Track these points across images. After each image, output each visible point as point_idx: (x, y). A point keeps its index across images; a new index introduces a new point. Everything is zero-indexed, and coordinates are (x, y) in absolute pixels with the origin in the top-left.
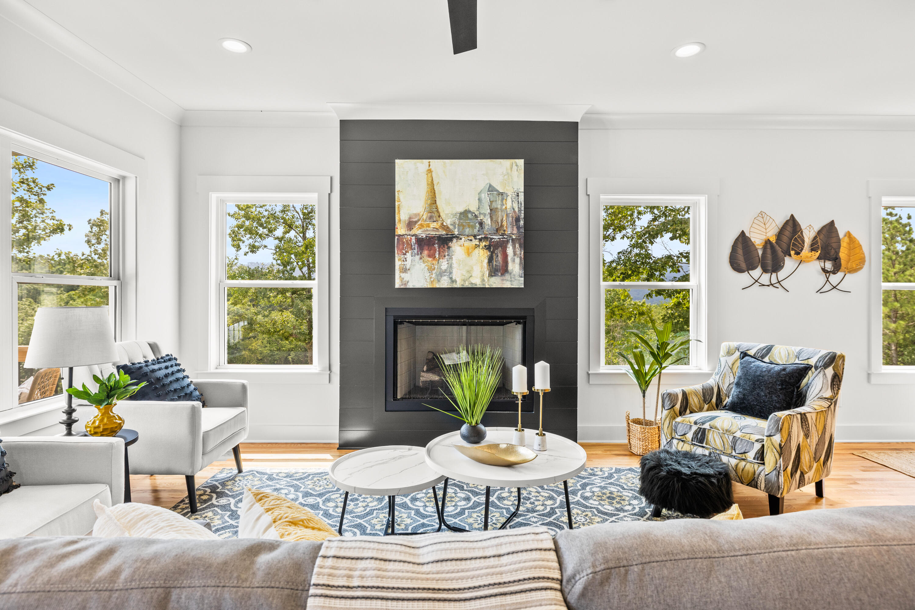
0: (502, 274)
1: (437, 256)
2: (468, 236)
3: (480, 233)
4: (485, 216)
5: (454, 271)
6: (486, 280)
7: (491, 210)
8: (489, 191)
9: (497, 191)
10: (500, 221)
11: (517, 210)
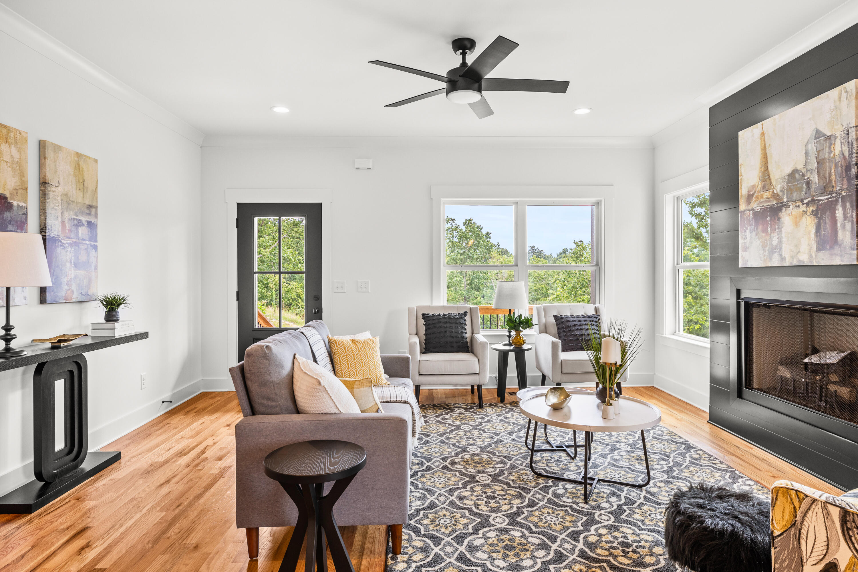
0: (831, 248)
1: (769, 229)
2: (796, 202)
3: (807, 195)
4: (812, 173)
5: (784, 246)
6: (814, 256)
7: (818, 163)
8: (816, 138)
9: (825, 135)
10: (827, 175)
11: (847, 154)
